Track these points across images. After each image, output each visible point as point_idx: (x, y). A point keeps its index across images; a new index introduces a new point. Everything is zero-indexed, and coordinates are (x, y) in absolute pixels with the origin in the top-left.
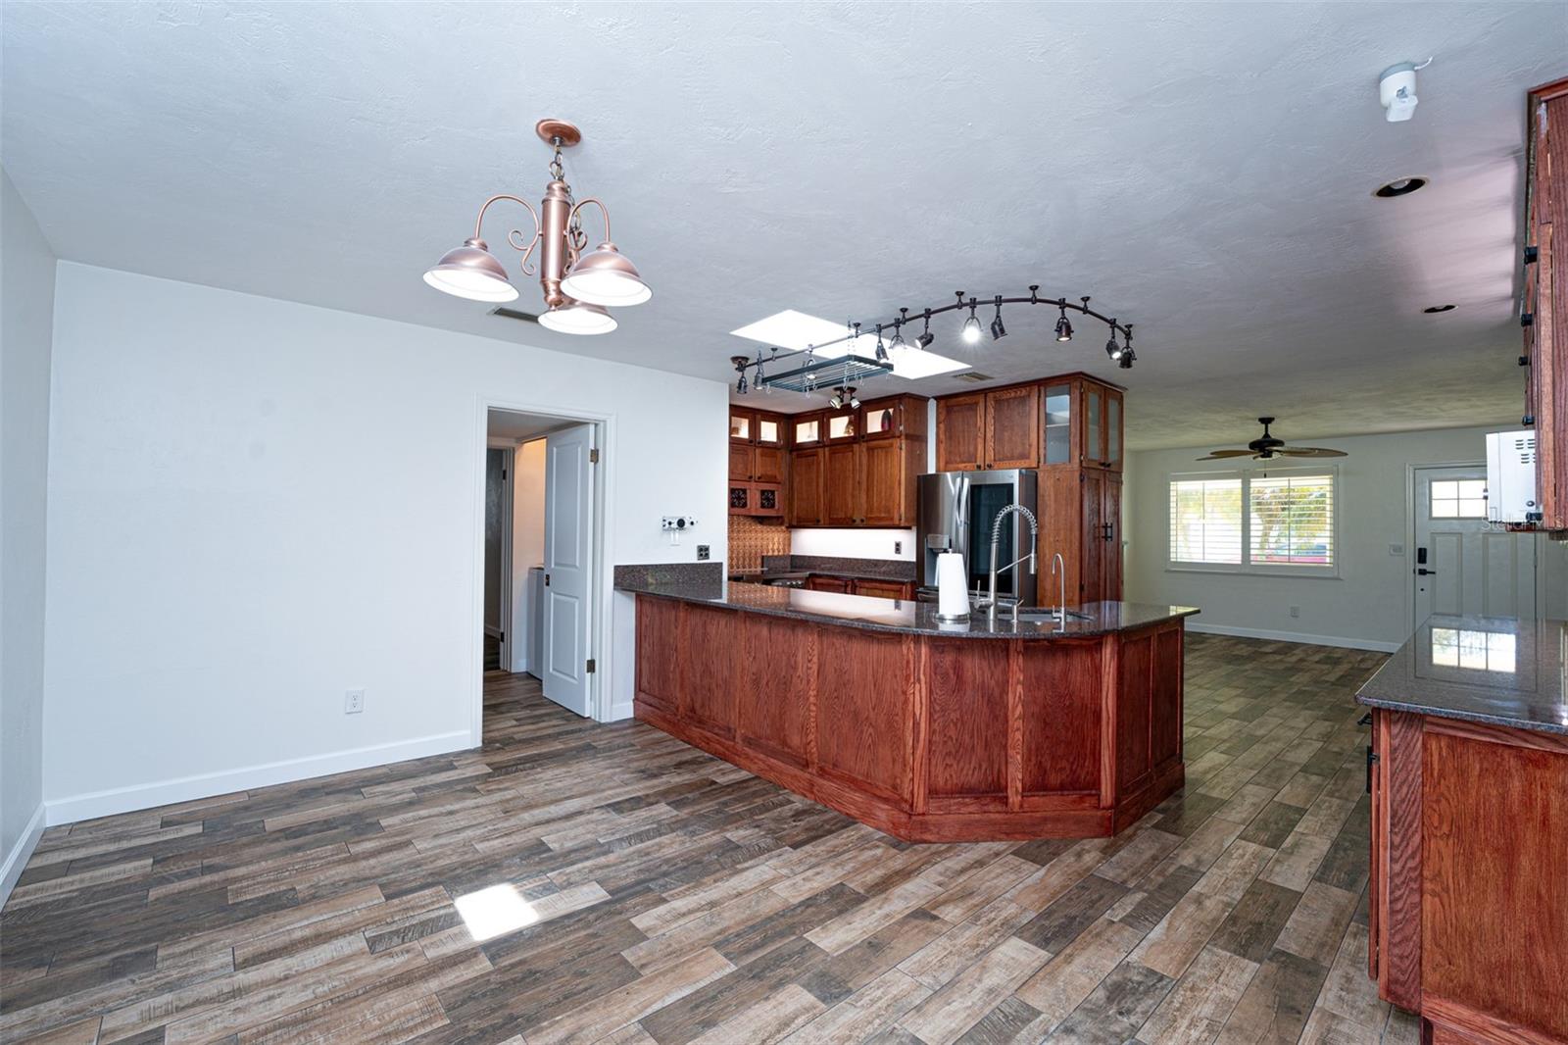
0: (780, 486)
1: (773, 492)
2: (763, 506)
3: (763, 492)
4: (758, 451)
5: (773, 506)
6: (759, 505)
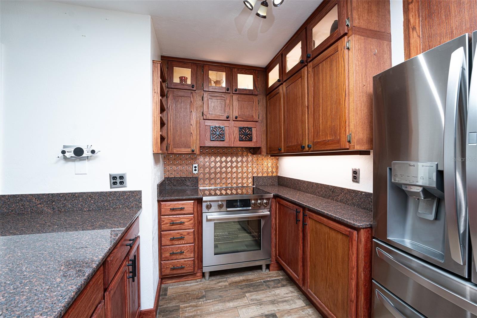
0: (257, 123)
1: (250, 129)
2: (241, 140)
3: (241, 129)
4: (235, 97)
5: (250, 140)
6: (237, 139)
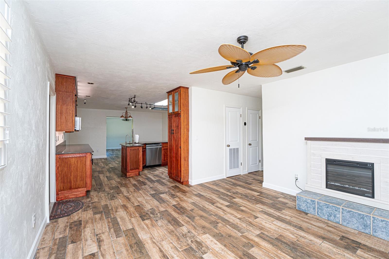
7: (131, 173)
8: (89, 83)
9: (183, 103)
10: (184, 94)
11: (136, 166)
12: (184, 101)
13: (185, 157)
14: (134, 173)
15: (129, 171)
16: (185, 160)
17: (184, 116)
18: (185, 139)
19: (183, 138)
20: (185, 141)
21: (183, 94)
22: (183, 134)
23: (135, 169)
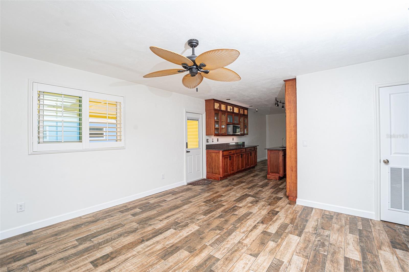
7: (271, 176)
8: (227, 99)
9: (289, 100)
10: (290, 88)
11: (276, 170)
12: (291, 96)
13: (292, 167)
14: (274, 176)
15: (269, 173)
16: (292, 171)
17: (290, 115)
18: (293, 144)
19: (289, 142)
20: (293, 146)
21: (288, 89)
22: (290, 138)
23: (276, 173)
